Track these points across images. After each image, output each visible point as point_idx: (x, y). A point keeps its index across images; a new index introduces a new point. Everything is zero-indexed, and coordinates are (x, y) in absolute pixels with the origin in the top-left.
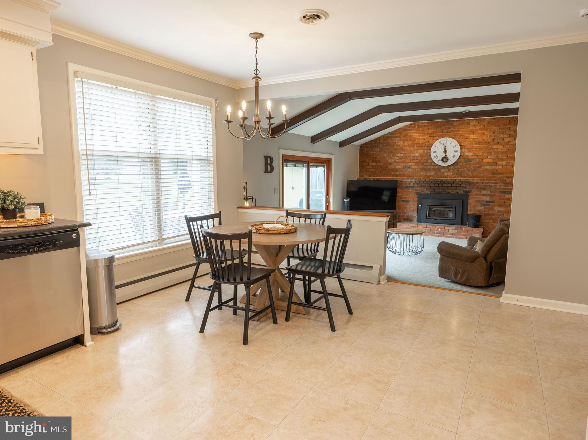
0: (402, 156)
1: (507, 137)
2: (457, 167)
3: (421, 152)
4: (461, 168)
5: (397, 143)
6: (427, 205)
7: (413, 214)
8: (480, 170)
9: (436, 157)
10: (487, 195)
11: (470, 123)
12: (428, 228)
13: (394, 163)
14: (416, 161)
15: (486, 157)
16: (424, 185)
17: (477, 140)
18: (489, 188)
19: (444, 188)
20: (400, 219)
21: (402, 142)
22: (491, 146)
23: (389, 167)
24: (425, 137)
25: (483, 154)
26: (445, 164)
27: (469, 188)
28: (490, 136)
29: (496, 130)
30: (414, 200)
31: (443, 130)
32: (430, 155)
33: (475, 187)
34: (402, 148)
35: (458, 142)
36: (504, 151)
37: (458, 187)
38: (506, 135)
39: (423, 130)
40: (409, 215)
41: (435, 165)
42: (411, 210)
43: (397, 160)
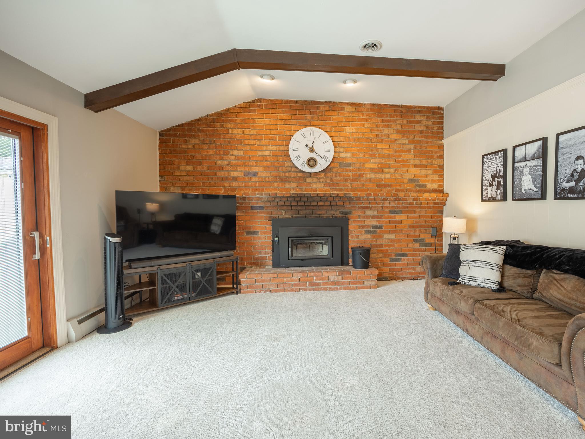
0: (242, 154)
1: (394, 134)
2: (329, 175)
3: (274, 149)
4: (336, 177)
5: (230, 132)
7: (266, 254)
8: (362, 179)
9: (298, 157)
10: (373, 217)
11: (344, 108)
12: (295, 278)
13: (227, 166)
14: (265, 163)
15: (367, 161)
16: (281, 203)
17: (355, 135)
18: (375, 206)
19: (312, 208)
20: (244, 265)
21: (239, 131)
22: (374, 145)
23: (219, 174)
24: (278, 125)
25: (364, 156)
26: (313, 169)
27: (348, 208)
28: (372, 130)
29: (379, 121)
30: (266, 230)
31: (305, 115)
32: (288, 155)
33: (357, 206)
34: (240, 140)
35: (330, 137)
36: (391, 153)
37: (333, 206)
38: (392, 130)
39: (274, 113)
40: (260, 256)
41: (296, 170)
42: (262, 247)
43: (232, 162)
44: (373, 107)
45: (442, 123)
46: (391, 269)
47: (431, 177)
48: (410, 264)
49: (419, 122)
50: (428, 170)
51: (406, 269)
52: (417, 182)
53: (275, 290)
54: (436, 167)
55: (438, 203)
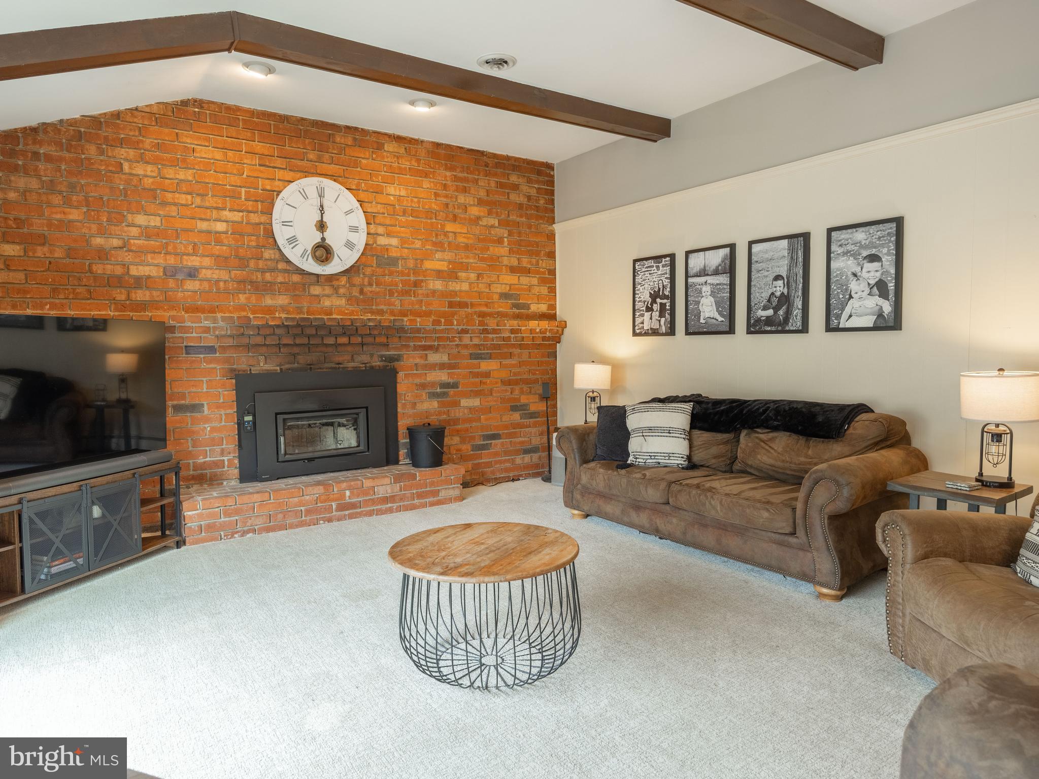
0: (158, 224)
1: (474, 205)
2: (357, 280)
3: (236, 219)
4: (370, 284)
5: (126, 166)
6: (277, 414)
7: (222, 453)
8: (420, 292)
9: (292, 240)
10: (442, 366)
11: (383, 144)
12: (308, 497)
13: (120, 252)
14: (217, 249)
15: (428, 256)
16: (259, 340)
17: (405, 202)
18: (444, 345)
19: (325, 348)
21: (150, 169)
22: (441, 225)
23: (98, 269)
24: (244, 164)
25: (423, 245)
26: (325, 268)
27: (396, 349)
28: (436, 195)
29: (448, 179)
30: (221, 401)
31: (305, 151)
32: (270, 234)
33: (412, 344)
34: (152, 193)
35: (358, 201)
36: (471, 242)
37: (365, 344)
38: (472, 198)
39: (234, 135)
40: (208, 459)
41: (288, 268)
42: (213, 439)
43: (132, 241)
44: (437, 149)
45: (552, 193)
46: (475, 464)
47: (536, 290)
48: (507, 453)
49: (515, 187)
50: (531, 278)
51: (500, 462)
52: (515, 300)
53: (265, 527)
54: (544, 273)
55: (549, 339)
